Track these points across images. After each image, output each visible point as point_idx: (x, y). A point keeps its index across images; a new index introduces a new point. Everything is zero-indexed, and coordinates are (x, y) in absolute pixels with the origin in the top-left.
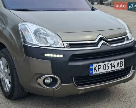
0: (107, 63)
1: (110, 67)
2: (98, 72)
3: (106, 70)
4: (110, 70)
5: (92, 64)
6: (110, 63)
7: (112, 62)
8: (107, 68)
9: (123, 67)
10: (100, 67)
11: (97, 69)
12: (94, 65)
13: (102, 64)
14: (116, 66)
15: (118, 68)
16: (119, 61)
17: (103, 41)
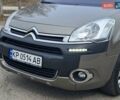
0: (24, 53)
1: (26, 58)
2: (15, 58)
3: (23, 60)
4: (26, 61)
5: (12, 49)
6: (26, 54)
8: (24, 58)
10: (17, 54)
11: (15, 54)
13: (20, 52)
14: (32, 61)
15: (34, 63)
17: (31, 34)
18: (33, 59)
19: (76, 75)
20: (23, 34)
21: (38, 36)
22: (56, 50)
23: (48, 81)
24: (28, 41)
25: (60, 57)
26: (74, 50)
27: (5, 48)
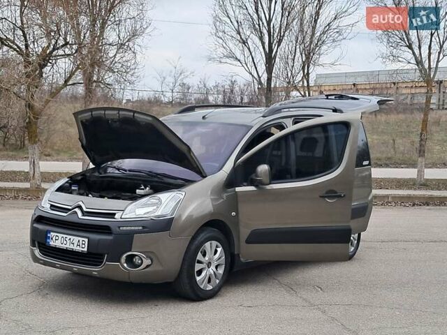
0: (66, 236)
1: (68, 242)
2: (54, 244)
3: (63, 245)
4: (68, 246)
5: (50, 232)
6: (69, 237)
7: (72, 237)
8: (65, 242)
9: (86, 249)
10: (57, 238)
11: (54, 239)
12: (52, 233)
13: (60, 235)
14: (76, 245)
15: (78, 248)
16: (81, 239)
17: (77, 210)
18: (77, 243)
19: (130, 259)
20: (66, 210)
21: (84, 213)
22: (105, 229)
23: (95, 270)
24: (73, 219)
25: (110, 238)
26: (125, 228)
27: (41, 231)
